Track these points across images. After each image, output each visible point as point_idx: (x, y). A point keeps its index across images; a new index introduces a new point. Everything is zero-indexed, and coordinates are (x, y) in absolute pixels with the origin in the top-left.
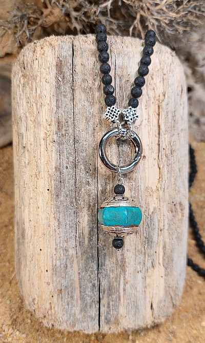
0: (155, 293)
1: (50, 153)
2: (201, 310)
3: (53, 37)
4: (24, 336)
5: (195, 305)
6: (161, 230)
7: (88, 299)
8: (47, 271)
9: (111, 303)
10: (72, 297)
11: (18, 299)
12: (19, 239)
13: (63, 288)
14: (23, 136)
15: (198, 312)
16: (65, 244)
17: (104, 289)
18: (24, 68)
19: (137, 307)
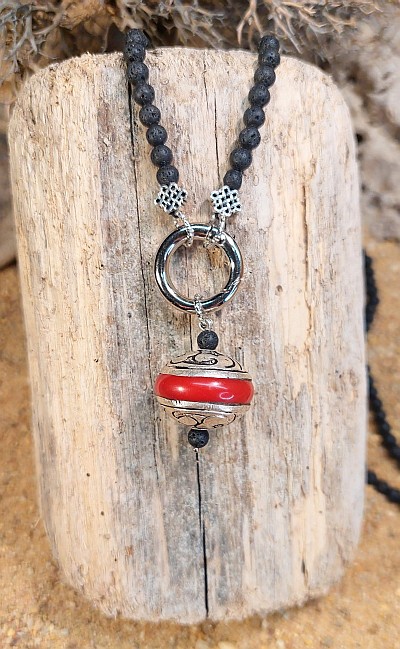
0: (308, 542)
1: (95, 289)
2: (394, 567)
3: (87, 57)
4: (64, 632)
5: (383, 557)
6: (316, 426)
7: (184, 563)
8: (102, 513)
9: (227, 567)
10: (153, 559)
11: (48, 564)
12: (44, 455)
13: (135, 544)
14: (39, 258)
15: (389, 570)
16: (135, 463)
17: (213, 540)
18: (34, 121)
19: (275, 571)
